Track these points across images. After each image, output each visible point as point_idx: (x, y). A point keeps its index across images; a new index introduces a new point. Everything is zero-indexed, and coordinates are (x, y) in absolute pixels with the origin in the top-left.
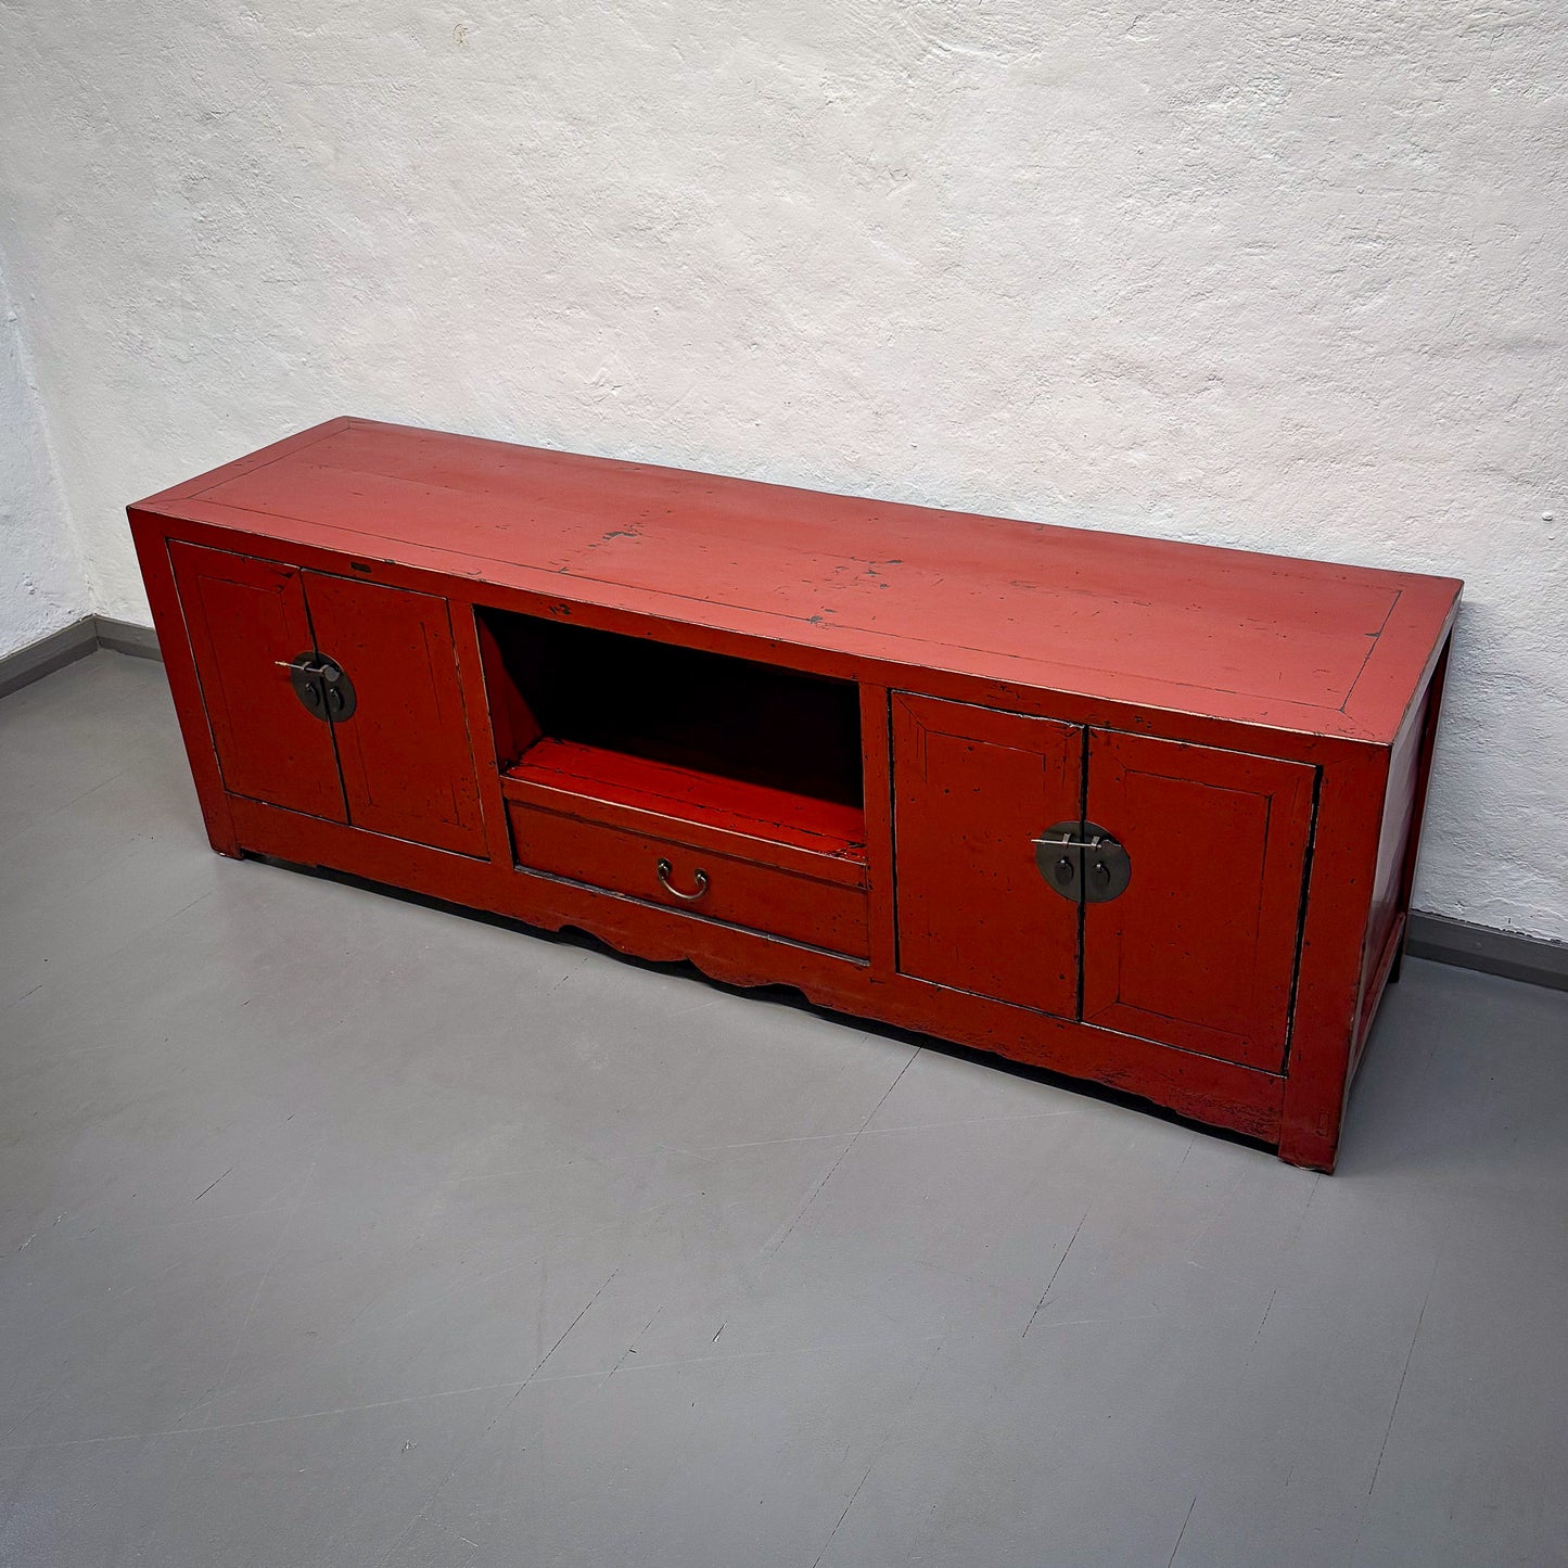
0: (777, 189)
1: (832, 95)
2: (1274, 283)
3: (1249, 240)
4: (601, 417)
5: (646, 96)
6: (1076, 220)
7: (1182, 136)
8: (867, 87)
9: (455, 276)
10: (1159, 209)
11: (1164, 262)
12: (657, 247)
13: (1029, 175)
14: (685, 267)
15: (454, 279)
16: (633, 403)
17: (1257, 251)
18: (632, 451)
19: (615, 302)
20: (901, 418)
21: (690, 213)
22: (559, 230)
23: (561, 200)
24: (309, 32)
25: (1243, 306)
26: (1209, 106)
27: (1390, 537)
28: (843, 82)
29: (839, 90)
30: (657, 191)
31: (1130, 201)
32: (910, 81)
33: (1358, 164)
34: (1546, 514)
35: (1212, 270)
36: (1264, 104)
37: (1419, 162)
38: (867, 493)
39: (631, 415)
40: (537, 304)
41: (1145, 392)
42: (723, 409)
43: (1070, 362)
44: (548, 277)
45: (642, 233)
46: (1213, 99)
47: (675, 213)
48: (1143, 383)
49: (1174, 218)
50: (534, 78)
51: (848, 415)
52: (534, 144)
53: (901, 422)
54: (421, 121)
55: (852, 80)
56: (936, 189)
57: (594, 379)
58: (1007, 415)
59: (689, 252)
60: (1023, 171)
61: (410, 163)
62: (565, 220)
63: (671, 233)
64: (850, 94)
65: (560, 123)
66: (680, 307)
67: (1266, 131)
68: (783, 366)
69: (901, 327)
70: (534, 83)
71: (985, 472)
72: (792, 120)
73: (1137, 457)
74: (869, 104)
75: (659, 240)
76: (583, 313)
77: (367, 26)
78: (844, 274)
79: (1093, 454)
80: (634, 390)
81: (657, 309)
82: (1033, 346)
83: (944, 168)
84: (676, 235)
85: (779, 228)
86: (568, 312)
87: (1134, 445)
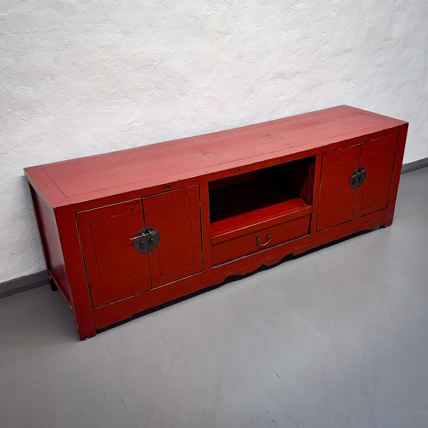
0: (193, 44)
1: (209, 13)
2: (309, 46)
3: (304, 37)
4: (132, 134)
5: (151, 21)
6: (270, 39)
7: (292, 13)
8: (219, 10)
9: (72, 99)
10: (287, 33)
11: (288, 46)
12: (154, 70)
13: (259, 29)
14: (163, 75)
15: (72, 100)
16: (144, 126)
17: (306, 39)
18: (143, 143)
19: (138, 93)
20: (227, 105)
21: (165, 57)
22: (118, 72)
23: (119, 61)
24: (4, 13)
25: (303, 53)
26: (297, 6)
27: (328, 101)
28: (213, 9)
29: (211, 12)
30: (155, 52)
31: (281, 32)
32: (230, 7)
33: (323, 16)
34: (352, 86)
35: (297, 46)
36: (307, 4)
37: (333, 13)
38: (218, 130)
39: (143, 130)
40: (107, 101)
41: (283, 80)
42: (175, 118)
43: (268, 77)
44: (112, 90)
45: (149, 67)
46: (297, 4)
47: (161, 58)
48: (283, 78)
49: (290, 34)
50: (109, 20)
51: (213, 109)
52: (109, 43)
53: (227, 106)
54: (60, 42)
55: (215, 8)
56: (237, 37)
57: (130, 122)
58: (253, 96)
59: (165, 70)
60: (258, 28)
61: (53, 59)
62: (120, 68)
63: (159, 65)
64: (215, 12)
65: (120, 34)
66: (161, 89)
67: (307, 10)
68: (194, 99)
69: (227, 78)
70: (109, 21)
71: (248, 114)
72: (198, 22)
73: (282, 98)
74: (219, 15)
75: (155, 68)
76: (125, 100)
77: (34, 7)
78: (212, 66)
79: (273, 100)
80: (144, 121)
81: (153, 91)
82: (260, 75)
83: (239, 30)
84: (161, 65)
85: (193, 56)
86: (119, 101)
87: (282, 94)
